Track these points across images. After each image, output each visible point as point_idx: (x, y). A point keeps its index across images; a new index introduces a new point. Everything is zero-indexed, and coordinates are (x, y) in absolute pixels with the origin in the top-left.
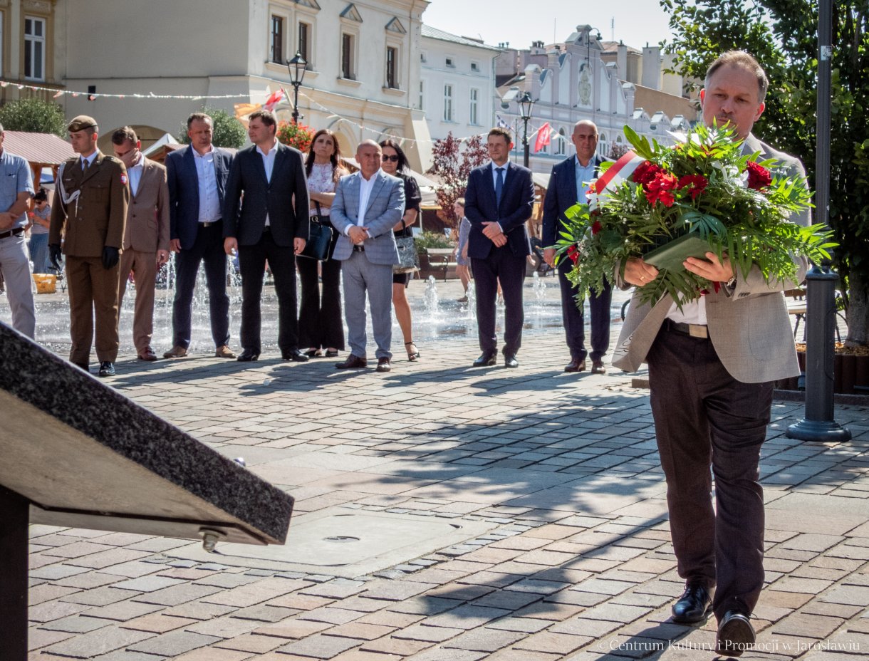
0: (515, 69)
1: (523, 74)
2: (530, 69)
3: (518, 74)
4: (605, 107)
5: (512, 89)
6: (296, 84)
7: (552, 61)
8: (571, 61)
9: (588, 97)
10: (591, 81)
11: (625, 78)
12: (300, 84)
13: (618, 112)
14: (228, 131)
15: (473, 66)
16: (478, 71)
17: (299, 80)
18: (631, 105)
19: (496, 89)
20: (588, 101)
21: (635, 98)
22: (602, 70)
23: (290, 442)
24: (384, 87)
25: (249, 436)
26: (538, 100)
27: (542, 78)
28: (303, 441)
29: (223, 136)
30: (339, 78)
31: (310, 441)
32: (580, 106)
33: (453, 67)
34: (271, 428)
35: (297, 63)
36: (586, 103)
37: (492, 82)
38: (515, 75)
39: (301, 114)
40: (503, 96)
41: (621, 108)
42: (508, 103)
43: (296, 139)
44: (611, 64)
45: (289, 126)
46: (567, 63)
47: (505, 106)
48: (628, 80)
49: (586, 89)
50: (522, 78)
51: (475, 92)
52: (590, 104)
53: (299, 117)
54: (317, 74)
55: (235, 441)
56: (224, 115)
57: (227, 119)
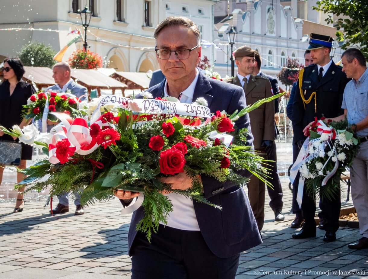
0: (226, 12)
1: (231, 15)
2: (236, 12)
3: (229, 15)
4: (284, 35)
5: (225, 25)
6: (86, 26)
7: (250, 7)
8: (262, 6)
9: (273, 29)
10: (274, 18)
11: (297, 16)
12: (88, 25)
13: (293, 38)
14: (45, 56)
15: (200, 11)
16: (203, 14)
17: (87, 23)
18: (301, 33)
19: (215, 25)
20: (273, 31)
21: (303, 29)
22: (282, 11)
23: (66, 265)
24: (143, 26)
25: (39, 261)
26: (241, 31)
27: (244, 17)
28: (74, 264)
29: (42, 60)
30: (114, 21)
31: (78, 265)
32: (268, 34)
33: (187, 12)
34: (54, 255)
35: (86, 13)
36: (272, 32)
37: (212, 21)
38: (227, 16)
39: (89, 45)
40: (219, 29)
41: (294, 35)
42: (222, 34)
43: (86, 60)
44: (287, 7)
45: (82, 52)
46: (259, 8)
47: (221, 36)
48: (298, 17)
49: (272, 24)
50: (231, 17)
51: (201, 27)
52: (274, 33)
53: (88, 47)
54: (101, 19)
55: (30, 265)
56: (43, 46)
57: (44, 49)
